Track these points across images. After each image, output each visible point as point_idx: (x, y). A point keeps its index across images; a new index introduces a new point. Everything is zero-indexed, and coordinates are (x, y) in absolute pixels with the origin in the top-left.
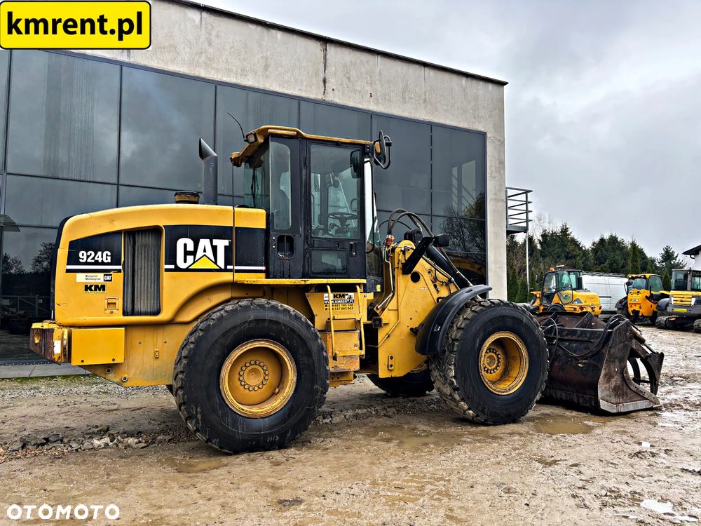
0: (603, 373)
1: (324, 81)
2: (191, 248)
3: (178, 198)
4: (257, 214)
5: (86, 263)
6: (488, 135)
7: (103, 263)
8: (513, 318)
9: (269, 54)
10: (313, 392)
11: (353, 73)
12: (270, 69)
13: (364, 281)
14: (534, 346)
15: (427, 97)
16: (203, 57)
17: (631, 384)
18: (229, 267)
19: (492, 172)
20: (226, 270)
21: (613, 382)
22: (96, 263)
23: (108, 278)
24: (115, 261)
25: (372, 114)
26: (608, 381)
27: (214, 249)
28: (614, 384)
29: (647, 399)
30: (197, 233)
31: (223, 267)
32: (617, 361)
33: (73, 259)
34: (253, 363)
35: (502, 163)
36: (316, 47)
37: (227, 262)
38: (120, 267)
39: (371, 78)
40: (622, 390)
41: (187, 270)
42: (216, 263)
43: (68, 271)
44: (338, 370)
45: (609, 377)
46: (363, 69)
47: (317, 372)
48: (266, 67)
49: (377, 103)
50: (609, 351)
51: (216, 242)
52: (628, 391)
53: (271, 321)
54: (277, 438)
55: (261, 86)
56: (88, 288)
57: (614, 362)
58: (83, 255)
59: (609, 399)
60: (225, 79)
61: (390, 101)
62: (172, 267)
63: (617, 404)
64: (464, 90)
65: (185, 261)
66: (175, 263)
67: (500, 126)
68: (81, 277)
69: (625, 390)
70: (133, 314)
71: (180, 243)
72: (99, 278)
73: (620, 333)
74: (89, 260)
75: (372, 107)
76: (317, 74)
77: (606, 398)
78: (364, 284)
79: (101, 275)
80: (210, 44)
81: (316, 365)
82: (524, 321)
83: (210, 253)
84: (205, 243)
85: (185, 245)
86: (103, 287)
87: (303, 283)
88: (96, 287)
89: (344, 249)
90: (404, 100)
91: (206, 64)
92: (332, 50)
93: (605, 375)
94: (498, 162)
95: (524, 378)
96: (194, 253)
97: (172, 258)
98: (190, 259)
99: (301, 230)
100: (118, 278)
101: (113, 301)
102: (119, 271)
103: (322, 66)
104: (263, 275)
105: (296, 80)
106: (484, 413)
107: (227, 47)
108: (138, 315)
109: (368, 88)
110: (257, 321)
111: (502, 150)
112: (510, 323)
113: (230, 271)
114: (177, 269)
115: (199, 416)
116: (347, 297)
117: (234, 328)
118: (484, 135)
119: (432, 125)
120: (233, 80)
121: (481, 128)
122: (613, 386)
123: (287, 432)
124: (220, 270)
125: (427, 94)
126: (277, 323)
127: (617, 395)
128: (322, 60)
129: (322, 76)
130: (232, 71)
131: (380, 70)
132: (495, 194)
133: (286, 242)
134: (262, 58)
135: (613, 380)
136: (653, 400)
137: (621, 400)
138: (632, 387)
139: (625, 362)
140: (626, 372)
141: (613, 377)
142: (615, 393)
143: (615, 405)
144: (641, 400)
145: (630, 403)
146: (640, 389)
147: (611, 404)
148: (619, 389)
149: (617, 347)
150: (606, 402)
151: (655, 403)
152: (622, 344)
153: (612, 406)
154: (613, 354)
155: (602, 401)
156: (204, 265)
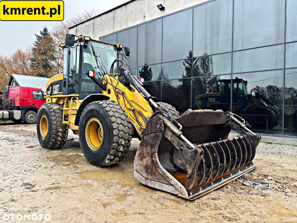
0: (138, 152)
4: (62, 75)
17: (159, 167)
26: (141, 160)
28: (145, 163)
29: (172, 185)
30: (55, 83)
32: (149, 146)
37: (59, 91)
40: (152, 169)
45: (141, 157)
51: (57, 86)
52: (157, 173)
57: (146, 146)
59: (141, 172)
63: (147, 179)
69: (154, 171)
73: (151, 125)
77: (139, 171)
78: (79, 96)
82: (101, 113)
83: (57, 89)
85: (54, 87)
93: (139, 155)
98: (55, 91)
113: (59, 94)
114: (54, 95)
120: (200, 2)
127: (147, 172)
133: (65, 83)
135: (145, 160)
136: (180, 189)
137: (150, 177)
138: (159, 171)
139: (155, 148)
140: (154, 157)
141: (145, 158)
142: (145, 170)
143: (145, 179)
144: (167, 184)
145: (157, 182)
146: (166, 175)
147: (141, 176)
148: (149, 168)
149: (149, 136)
150: (139, 174)
151: (181, 193)
152: (154, 134)
153: (142, 178)
154: (146, 141)
155: (136, 172)
156: (56, 93)
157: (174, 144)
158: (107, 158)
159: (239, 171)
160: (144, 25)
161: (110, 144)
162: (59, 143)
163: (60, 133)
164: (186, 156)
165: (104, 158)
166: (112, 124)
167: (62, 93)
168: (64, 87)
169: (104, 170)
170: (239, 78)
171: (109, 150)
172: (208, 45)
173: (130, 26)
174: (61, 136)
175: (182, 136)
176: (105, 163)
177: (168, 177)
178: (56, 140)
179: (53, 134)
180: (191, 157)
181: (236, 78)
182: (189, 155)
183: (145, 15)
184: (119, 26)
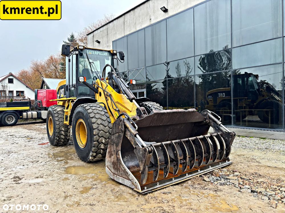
13: (76, 98)
26: (110, 157)
27: (63, 91)
28: (113, 160)
29: (130, 180)
32: (115, 145)
45: (110, 154)
50: (111, 137)
57: (113, 145)
59: (110, 168)
66: (60, 96)
69: (118, 167)
73: (115, 126)
77: (109, 166)
82: (84, 115)
95: (86, 143)
96: (61, 93)
112: (81, 115)
127: (114, 168)
133: (67, 87)
135: (112, 157)
136: (135, 184)
137: (116, 172)
138: (122, 167)
139: (119, 147)
140: (119, 154)
141: (113, 155)
142: (113, 166)
143: (113, 174)
144: (127, 179)
145: (120, 177)
146: (126, 171)
147: (111, 172)
148: (115, 165)
149: (115, 136)
150: (109, 170)
151: (136, 188)
152: (118, 134)
153: (111, 173)
154: (113, 140)
155: (107, 168)
156: (62, 96)
157: (132, 143)
158: (90, 155)
159: (210, 167)
160: (150, 27)
161: (91, 142)
162: (62, 140)
163: (63, 132)
164: (139, 154)
165: (88, 154)
166: (92, 124)
167: (65, 96)
168: (67, 91)
169: (89, 165)
170: (248, 73)
171: (91, 148)
172: (208, 43)
173: (138, 29)
174: (64, 134)
175: (137, 136)
176: (89, 159)
177: (127, 173)
178: (59, 138)
179: (56, 133)
180: (143, 155)
181: (245, 72)
183: (151, 18)
184: (129, 30)
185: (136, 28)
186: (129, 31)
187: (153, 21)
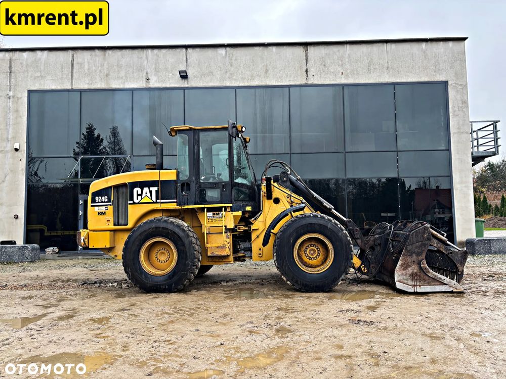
0: (400, 263)
1: (307, 71)
2: (140, 192)
3: (146, 167)
4: (171, 172)
5: (98, 202)
6: (450, 83)
7: (105, 202)
8: (320, 225)
9: (268, 62)
10: (185, 265)
11: (328, 61)
12: (269, 72)
13: (231, 205)
14: (338, 243)
15: (390, 65)
16: (228, 74)
17: (429, 272)
18: (158, 201)
19: (455, 111)
20: (156, 202)
21: (409, 271)
22: (102, 202)
23: (107, 209)
24: (109, 201)
25: (343, 86)
26: (405, 269)
27: (151, 192)
28: (411, 271)
29: (446, 284)
30: (142, 185)
31: (155, 201)
32: (414, 255)
33: (93, 201)
34: (161, 249)
35: (465, 102)
36: (300, 50)
37: (157, 198)
38: (111, 203)
39: (342, 61)
40: (419, 276)
41: (139, 203)
42: (151, 199)
43: (92, 206)
44: (214, 255)
45: (405, 266)
46: (335, 57)
47: (188, 254)
48: (267, 71)
49: (347, 77)
50: (406, 248)
51: (151, 189)
52: (426, 278)
53: (163, 228)
54: (167, 287)
55: (263, 84)
56: (99, 213)
57: (411, 255)
58: (97, 198)
59: (406, 282)
60: (241, 84)
61: (357, 74)
62: (132, 202)
63: (414, 286)
64: (424, 52)
65: (137, 199)
66: (133, 200)
67: (461, 74)
68: (96, 209)
69: (422, 277)
70: (118, 225)
71: (135, 190)
72: (103, 209)
73: (417, 235)
74: (100, 201)
75: (344, 81)
76: (301, 67)
77: (402, 281)
78: (231, 207)
79: (104, 207)
80: (231, 65)
81: (187, 251)
83: (148, 194)
84: (146, 189)
85: (137, 191)
86: (105, 213)
87: (180, 208)
88: (102, 213)
89: (218, 187)
90: (369, 71)
91: (229, 78)
92: (311, 50)
93: (402, 265)
94: (461, 102)
95: (330, 264)
96: (141, 195)
97: (132, 198)
98: (140, 197)
99: (194, 179)
100: (111, 208)
101: (109, 219)
102: (111, 205)
103: (305, 61)
104: (175, 204)
105: (287, 75)
106: (298, 284)
107: (242, 65)
108: (120, 225)
109: (340, 69)
110: (156, 228)
111: (465, 92)
112: (317, 228)
113: (158, 203)
114: (134, 203)
115: (130, 273)
116: (220, 214)
117: (145, 231)
118: (445, 83)
119: (394, 84)
120: (246, 84)
121: (442, 78)
122: (409, 273)
123: (172, 284)
124: (154, 203)
125: (389, 63)
126: (166, 229)
127: (414, 279)
128: (305, 58)
129: (305, 68)
130: (245, 78)
131: (349, 55)
132: (459, 128)
133: (186, 185)
134: (263, 66)
135: (410, 269)
136: (454, 286)
137: (419, 283)
138: (430, 275)
139: (423, 256)
140: (423, 264)
141: (410, 266)
142: (412, 278)
143: (412, 287)
144: (440, 285)
145: (427, 286)
147: (407, 285)
148: (416, 275)
149: (414, 246)
150: (402, 284)
151: (456, 289)
152: (420, 243)
154: (410, 250)
155: (398, 283)
156: (146, 200)
167: (175, 200)
168: (182, 191)
175: (448, 242)
176: (337, 285)
182: (459, 256)
183: (150, 77)
184: (87, 82)
185: (107, 83)
186: (88, 84)
187: (154, 84)
